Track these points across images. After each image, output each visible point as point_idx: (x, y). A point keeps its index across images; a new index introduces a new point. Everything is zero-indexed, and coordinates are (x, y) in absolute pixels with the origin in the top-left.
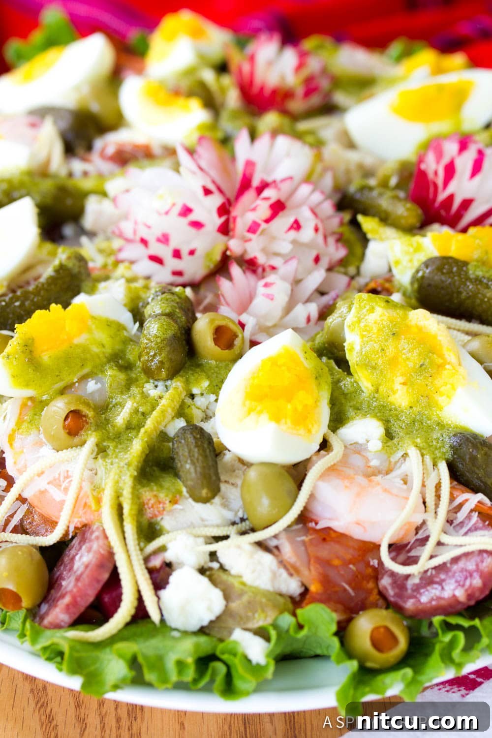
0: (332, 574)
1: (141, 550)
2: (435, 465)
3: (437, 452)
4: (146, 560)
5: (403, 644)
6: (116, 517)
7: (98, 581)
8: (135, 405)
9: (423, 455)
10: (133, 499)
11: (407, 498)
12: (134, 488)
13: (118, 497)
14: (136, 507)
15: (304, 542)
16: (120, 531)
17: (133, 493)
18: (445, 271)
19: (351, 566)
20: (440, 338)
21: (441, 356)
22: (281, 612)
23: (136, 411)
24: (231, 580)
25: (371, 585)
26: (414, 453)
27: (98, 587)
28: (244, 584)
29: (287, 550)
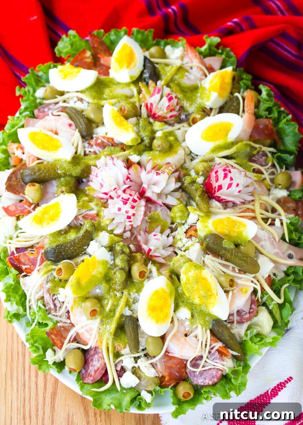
0: (172, 370)
1: (114, 362)
2: (206, 330)
3: (207, 326)
4: (116, 366)
5: (192, 396)
6: (107, 351)
7: (101, 374)
8: (112, 302)
9: (202, 327)
10: (112, 345)
11: (197, 348)
12: (113, 341)
13: (107, 344)
14: (113, 349)
15: (164, 361)
16: (108, 356)
17: (112, 344)
18: (215, 244)
19: (178, 366)
20: (211, 284)
21: (211, 292)
22: (156, 386)
23: (113, 304)
24: (141, 373)
25: (184, 370)
26: (200, 327)
27: (101, 375)
28: (145, 376)
29: (159, 367)
